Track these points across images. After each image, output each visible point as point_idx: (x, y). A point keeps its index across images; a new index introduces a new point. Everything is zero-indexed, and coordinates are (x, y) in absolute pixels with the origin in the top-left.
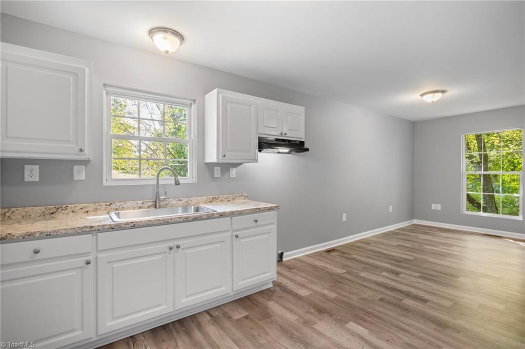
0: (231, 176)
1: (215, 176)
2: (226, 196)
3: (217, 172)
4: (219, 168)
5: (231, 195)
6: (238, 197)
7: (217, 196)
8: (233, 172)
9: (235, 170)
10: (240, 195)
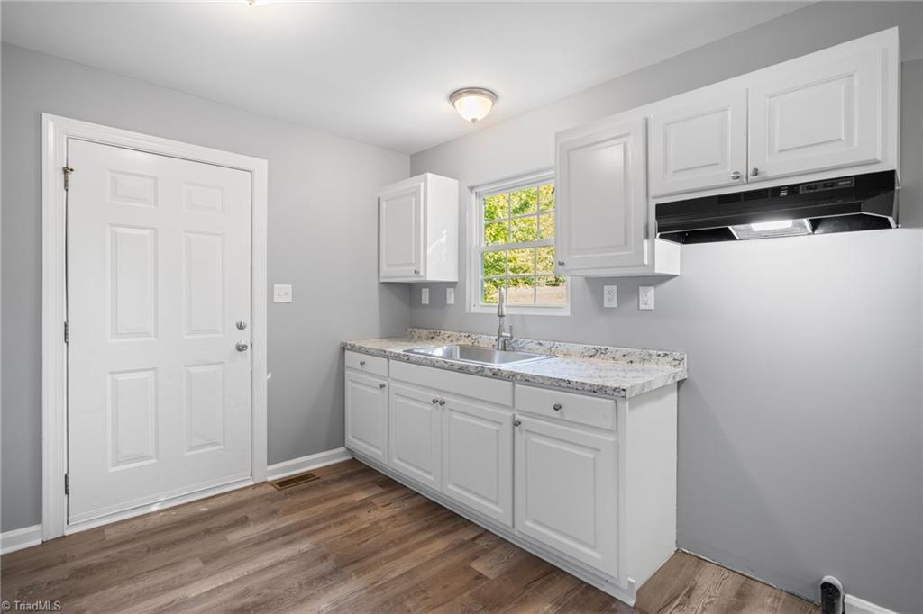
0: (642, 307)
1: (606, 305)
2: (625, 350)
3: (610, 296)
4: (614, 288)
5: (638, 351)
6: (655, 357)
7: (603, 347)
8: (649, 297)
9: (652, 291)
10: (662, 353)
